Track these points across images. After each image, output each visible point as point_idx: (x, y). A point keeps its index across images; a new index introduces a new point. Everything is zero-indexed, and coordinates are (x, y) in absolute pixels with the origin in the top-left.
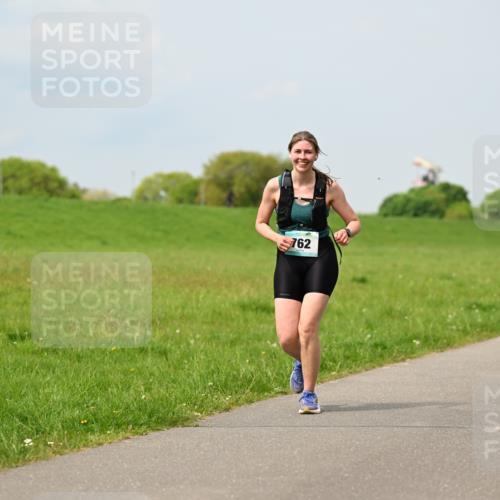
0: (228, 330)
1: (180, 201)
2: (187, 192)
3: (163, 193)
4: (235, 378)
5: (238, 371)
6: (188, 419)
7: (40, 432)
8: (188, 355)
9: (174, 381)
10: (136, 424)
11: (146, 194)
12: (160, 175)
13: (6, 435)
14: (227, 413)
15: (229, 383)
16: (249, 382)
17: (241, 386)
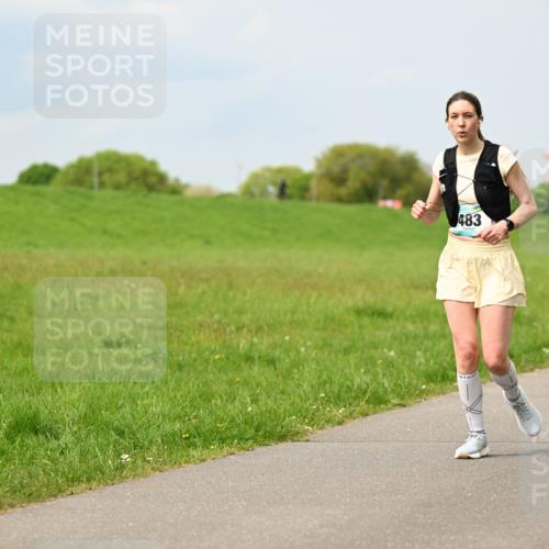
0: (342, 337)
2: (298, 188)
3: (270, 188)
4: (349, 389)
5: (352, 381)
6: (298, 433)
7: (138, 447)
8: (298, 364)
10: (242, 438)
12: (268, 170)
13: (101, 450)
14: (340, 427)
15: (343, 394)
16: (365, 393)
17: (356, 398)
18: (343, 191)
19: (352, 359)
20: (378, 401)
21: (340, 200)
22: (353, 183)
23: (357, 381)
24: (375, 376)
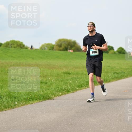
0: (61, 78)
1: (50, 50)
2: (52, 48)
3: (46, 48)
4: (62, 89)
5: (63, 87)
6: (52, 98)
7: (19, 101)
8: (52, 84)
9: (49, 90)
10: (40, 99)
11: (42, 48)
12: (45, 44)
13: (11, 102)
14: (60, 97)
15: (61, 90)
16: (65, 90)
17: (63, 91)
18: (61, 48)
19: (63, 83)
20: (68, 91)
21: (60, 50)
22: (63, 47)
23: (64, 87)
24: (67, 86)
